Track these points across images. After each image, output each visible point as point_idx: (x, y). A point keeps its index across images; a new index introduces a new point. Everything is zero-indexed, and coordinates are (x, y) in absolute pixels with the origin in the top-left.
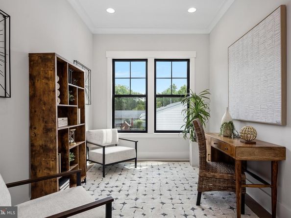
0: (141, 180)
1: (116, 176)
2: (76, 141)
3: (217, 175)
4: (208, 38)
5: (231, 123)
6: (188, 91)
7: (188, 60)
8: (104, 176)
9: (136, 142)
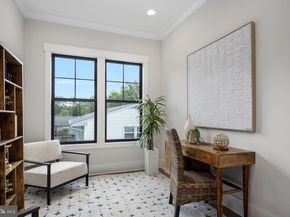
0: (101, 201)
1: (65, 201)
2: (11, 161)
3: (196, 186)
4: (159, 44)
5: (196, 131)
6: (141, 97)
7: (141, 65)
8: (49, 204)
9: (88, 156)
